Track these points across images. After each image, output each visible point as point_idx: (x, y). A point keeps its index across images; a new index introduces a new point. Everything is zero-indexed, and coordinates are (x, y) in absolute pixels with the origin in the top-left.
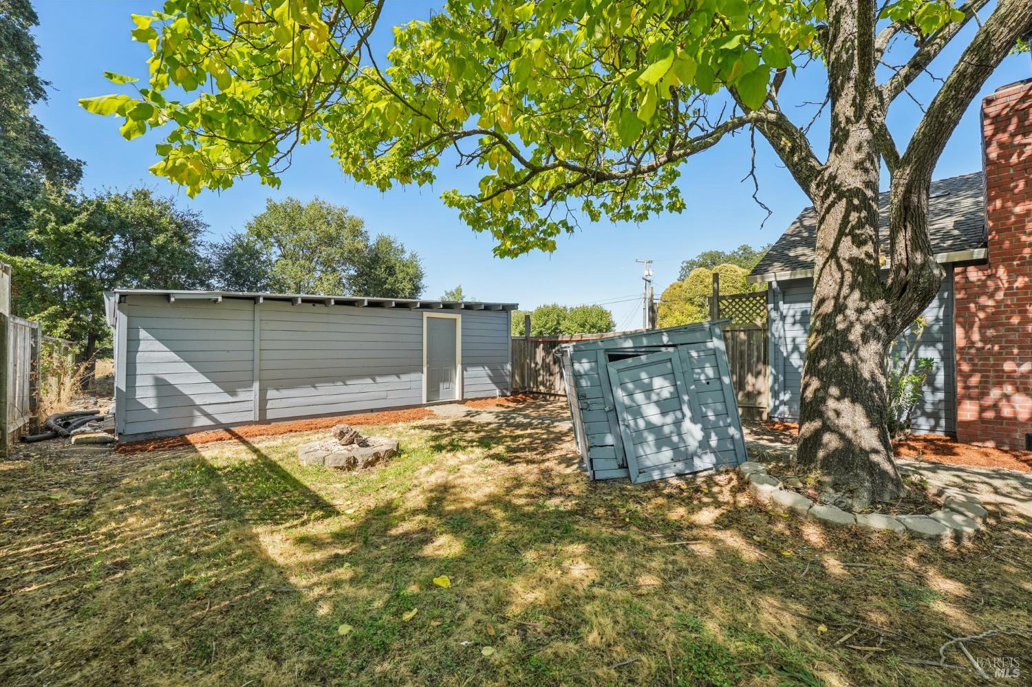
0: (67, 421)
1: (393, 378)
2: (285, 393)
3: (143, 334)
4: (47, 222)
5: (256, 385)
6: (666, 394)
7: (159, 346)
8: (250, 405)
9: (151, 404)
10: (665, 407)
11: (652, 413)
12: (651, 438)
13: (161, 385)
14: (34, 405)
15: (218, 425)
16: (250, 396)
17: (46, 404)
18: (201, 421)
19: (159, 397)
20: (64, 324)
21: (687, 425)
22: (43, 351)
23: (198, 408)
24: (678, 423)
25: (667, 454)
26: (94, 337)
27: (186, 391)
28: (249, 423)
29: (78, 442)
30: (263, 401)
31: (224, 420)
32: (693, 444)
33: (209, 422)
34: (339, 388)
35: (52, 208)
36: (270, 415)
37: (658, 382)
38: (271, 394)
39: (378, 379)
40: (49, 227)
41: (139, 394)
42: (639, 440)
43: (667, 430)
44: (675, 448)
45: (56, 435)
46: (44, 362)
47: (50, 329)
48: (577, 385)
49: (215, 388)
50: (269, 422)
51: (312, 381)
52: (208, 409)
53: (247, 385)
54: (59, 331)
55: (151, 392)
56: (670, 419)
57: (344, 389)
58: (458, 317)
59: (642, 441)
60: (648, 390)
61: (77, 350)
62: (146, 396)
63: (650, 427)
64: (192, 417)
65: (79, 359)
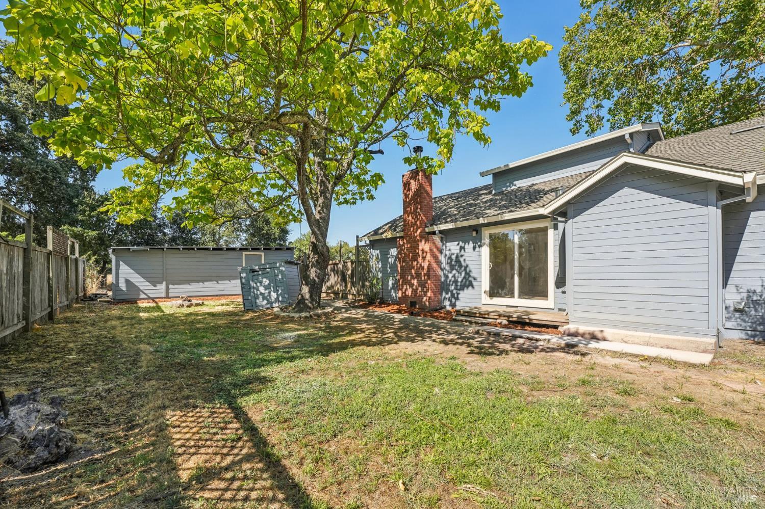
0: (96, 295)
1: (228, 282)
2: (176, 286)
3: (121, 263)
4: (85, 211)
5: (164, 283)
6: (267, 284)
7: (127, 267)
8: (162, 291)
9: (124, 289)
10: (266, 288)
11: (262, 289)
12: (261, 297)
13: (128, 282)
14: (84, 289)
15: (149, 298)
16: (163, 287)
17: (88, 289)
18: (143, 296)
19: (127, 286)
20: (93, 258)
21: (272, 293)
22: (87, 269)
23: (142, 291)
24: (270, 293)
25: (265, 302)
26: (105, 263)
27: (137, 284)
28: (162, 298)
29: (100, 301)
30: (167, 290)
31: (151, 296)
32: (273, 299)
33: (146, 297)
34: (201, 285)
35: (87, 205)
36: (170, 295)
37: (264, 280)
38: (171, 286)
39: (220, 282)
40: (86, 214)
41: (120, 285)
42: (256, 297)
43: (266, 295)
44: (268, 300)
45: (93, 300)
46: (87, 273)
47: (88, 260)
48: (241, 281)
49: (148, 284)
50: (170, 298)
51: (188, 282)
52: (145, 292)
53: (161, 282)
54: (91, 261)
55: (124, 284)
56: (267, 291)
57: (204, 286)
58: (263, 254)
59: (258, 298)
60: (261, 282)
61: (98, 269)
62: (123, 286)
63: (261, 294)
64: (139, 294)
65: (100, 272)
